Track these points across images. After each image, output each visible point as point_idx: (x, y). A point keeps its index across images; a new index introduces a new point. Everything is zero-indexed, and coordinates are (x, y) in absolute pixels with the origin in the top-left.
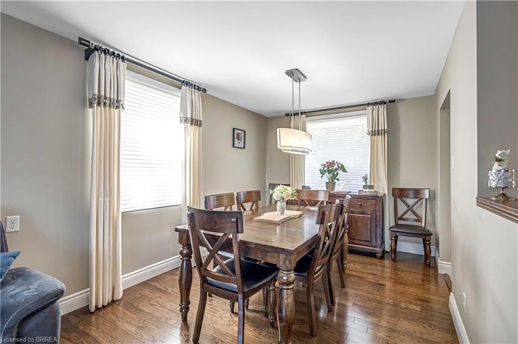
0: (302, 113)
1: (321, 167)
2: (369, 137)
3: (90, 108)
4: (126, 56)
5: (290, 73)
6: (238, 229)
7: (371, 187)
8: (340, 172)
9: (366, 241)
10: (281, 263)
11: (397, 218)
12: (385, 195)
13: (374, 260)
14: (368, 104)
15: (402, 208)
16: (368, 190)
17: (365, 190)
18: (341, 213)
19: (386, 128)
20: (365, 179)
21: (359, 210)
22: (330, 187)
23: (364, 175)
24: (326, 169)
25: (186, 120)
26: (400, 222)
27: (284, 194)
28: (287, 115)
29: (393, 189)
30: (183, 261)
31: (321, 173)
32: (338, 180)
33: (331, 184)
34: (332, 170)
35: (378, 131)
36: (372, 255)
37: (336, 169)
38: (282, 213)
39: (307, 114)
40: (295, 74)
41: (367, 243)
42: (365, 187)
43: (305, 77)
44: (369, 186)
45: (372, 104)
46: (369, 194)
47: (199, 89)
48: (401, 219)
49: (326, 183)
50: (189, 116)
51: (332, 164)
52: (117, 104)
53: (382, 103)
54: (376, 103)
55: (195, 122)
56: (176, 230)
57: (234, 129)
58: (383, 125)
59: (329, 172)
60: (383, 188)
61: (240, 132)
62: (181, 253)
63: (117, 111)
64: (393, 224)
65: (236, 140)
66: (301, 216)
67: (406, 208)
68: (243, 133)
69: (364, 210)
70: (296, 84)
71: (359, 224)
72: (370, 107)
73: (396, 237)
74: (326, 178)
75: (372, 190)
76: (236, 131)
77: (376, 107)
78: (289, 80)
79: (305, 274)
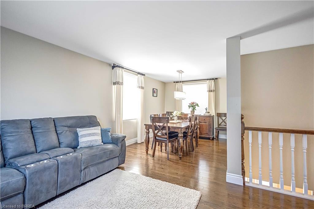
0: (180, 82)
1: (189, 105)
2: (208, 93)
3: (113, 85)
4: (124, 67)
5: (178, 71)
6: (168, 122)
7: (209, 112)
8: (196, 107)
9: (206, 133)
10: (179, 131)
11: (219, 125)
12: (214, 116)
13: (210, 141)
14: (207, 80)
15: (220, 121)
16: (207, 114)
17: (206, 114)
18: (196, 120)
19: (214, 89)
20: (206, 109)
21: (204, 121)
22: (192, 112)
23: (205, 108)
24: (191, 105)
25: (139, 87)
26: (220, 126)
27: (177, 114)
28: (174, 82)
29: (217, 113)
30: (147, 134)
31: (189, 107)
32: (196, 110)
33: (193, 111)
34: (193, 106)
35: (211, 90)
36: (209, 139)
37: (195, 105)
38: (176, 121)
39: (183, 82)
40: (180, 72)
41: (207, 134)
42: (206, 112)
43: (183, 72)
44: (208, 112)
45: (209, 79)
46: (208, 115)
47: (143, 75)
48: (220, 125)
49: (191, 111)
50: (140, 86)
51: (193, 103)
52: (122, 84)
53: (213, 79)
54: (210, 79)
55: (142, 88)
56: (145, 125)
57: (153, 89)
58: (213, 88)
59: (192, 106)
60: (213, 113)
61: (155, 90)
62: (146, 132)
63: (122, 86)
64: (217, 127)
65: (154, 93)
66: (182, 122)
67: (222, 121)
68: (156, 90)
69: (206, 121)
70: (180, 74)
71: (204, 127)
72: (208, 81)
73: (218, 131)
74: (191, 109)
75: (209, 114)
76: (154, 90)
77: (210, 81)
78: (178, 73)
79: (185, 138)
